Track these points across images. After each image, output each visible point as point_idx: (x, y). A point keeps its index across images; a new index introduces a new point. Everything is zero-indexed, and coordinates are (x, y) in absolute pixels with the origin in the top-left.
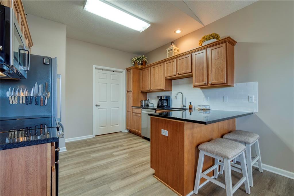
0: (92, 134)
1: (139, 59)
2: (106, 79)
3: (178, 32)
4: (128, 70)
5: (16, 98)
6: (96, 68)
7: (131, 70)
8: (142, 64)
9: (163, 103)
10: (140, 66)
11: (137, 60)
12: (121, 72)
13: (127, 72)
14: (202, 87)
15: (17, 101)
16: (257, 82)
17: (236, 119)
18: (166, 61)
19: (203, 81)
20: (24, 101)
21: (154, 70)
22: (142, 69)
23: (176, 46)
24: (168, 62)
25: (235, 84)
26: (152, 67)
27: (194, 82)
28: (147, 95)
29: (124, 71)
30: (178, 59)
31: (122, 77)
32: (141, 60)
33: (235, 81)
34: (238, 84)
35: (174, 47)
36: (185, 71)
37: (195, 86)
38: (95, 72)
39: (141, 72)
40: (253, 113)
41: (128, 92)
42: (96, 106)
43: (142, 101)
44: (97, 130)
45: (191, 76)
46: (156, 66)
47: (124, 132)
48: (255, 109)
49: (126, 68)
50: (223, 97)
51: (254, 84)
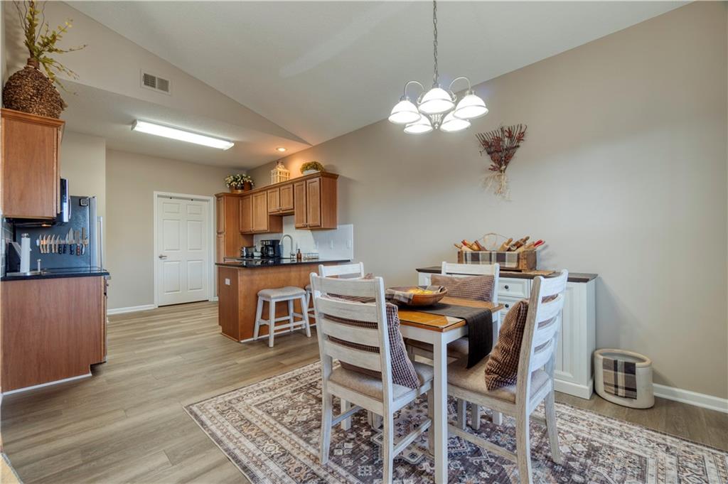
0: (153, 304)
1: (237, 179)
2: (178, 213)
3: (282, 150)
4: (218, 196)
5: (48, 247)
6: (159, 196)
7: (222, 199)
8: (242, 188)
9: (268, 250)
10: (240, 191)
11: (234, 181)
12: (207, 201)
13: (218, 201)
14: (306, 229)
15: (48, 250)
16: (352, 225)
18: (269, 189)
20: (57, 250)
21: (256, 200)
22: (241, 196)
23: (286, 167)
24: (272, 190)
25: (338, 227)
26: (254, 195)
28: (252, 238)
29: (212, 199)
31: (208, 208)
32: (240, 181)
33: (338, 222)
34: (341, 226)
35: (280, 168)
36: (287, 206)
37: (297, 228)
38: (157, 202)
39: (241, 201)
40: (349, 261)
41: (218, 233)
42: (161, 257)
43: (242, 248)
44: (161, 298)
45: (293, 214)
46: (258, 194)
47: (212, 300)
49: (216, 193)
50: (329, 243)
51: (351, 227)
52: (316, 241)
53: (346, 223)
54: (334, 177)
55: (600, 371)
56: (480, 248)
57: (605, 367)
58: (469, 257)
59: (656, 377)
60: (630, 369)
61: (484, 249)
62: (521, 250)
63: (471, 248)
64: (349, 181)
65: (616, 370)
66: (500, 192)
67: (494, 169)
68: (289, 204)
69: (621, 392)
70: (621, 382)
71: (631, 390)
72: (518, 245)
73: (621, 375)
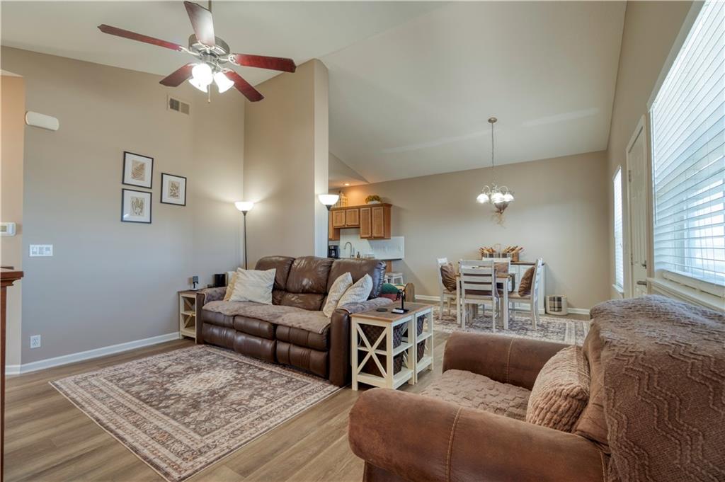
3: (347, 185)
14: (369, 238)
17: (392, 262)
18: (335, 210)
19: (368, 234)
24: (338, 211)
25: (391, 238)
27: (361, 232)
30: (347, 211)
33: (391, 235)
34: (393, 237)
35: (342, 196)
36: (353, 224)
37: (362, 238)
40: (400, 259)
45: (359, 228)
48: (402, 256)
50: (384, 247)
51: (402, 238)
52: (372, 246)
53: (398, 235)
54: (389, 206)
55: (548, 302)
56: (493, 251)
57: (550, 300)
58: (488, 255)
59: (569, 305)
60: (559, 299)
61: (495, 252)
62: (514, 252)
63: (488, 251)
64: (399, 209)
65: (554, 301)
66: (500, 222)
67: (498, 212)
68: (355, 221)
69: (556, 309)
70: (556, 306)
71: (560, 308)
72: (513, 250)
73: (556, 302)
